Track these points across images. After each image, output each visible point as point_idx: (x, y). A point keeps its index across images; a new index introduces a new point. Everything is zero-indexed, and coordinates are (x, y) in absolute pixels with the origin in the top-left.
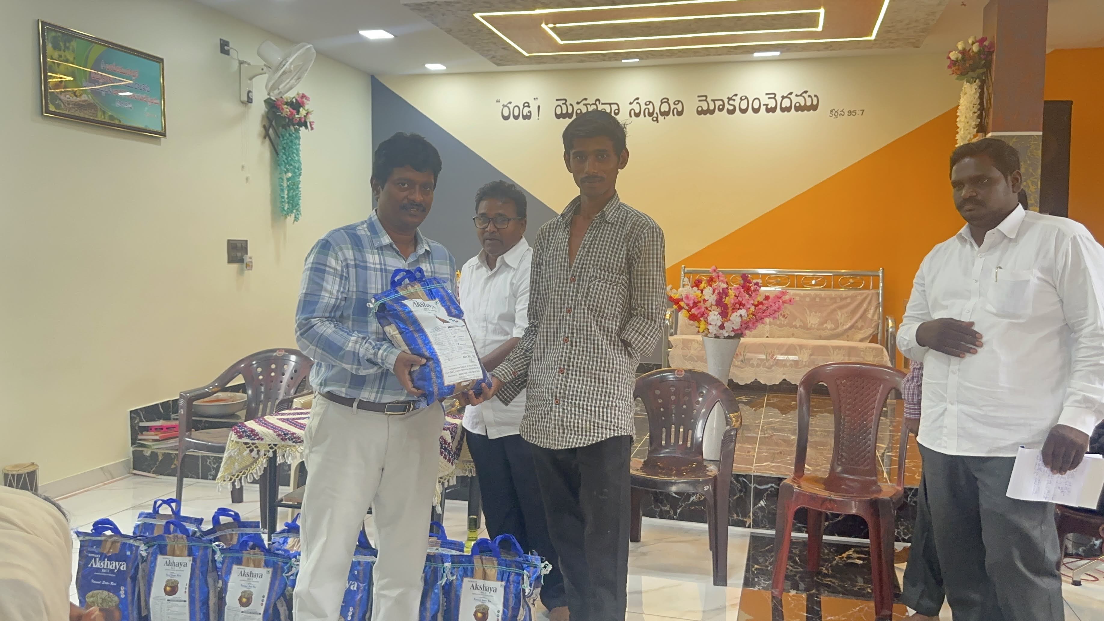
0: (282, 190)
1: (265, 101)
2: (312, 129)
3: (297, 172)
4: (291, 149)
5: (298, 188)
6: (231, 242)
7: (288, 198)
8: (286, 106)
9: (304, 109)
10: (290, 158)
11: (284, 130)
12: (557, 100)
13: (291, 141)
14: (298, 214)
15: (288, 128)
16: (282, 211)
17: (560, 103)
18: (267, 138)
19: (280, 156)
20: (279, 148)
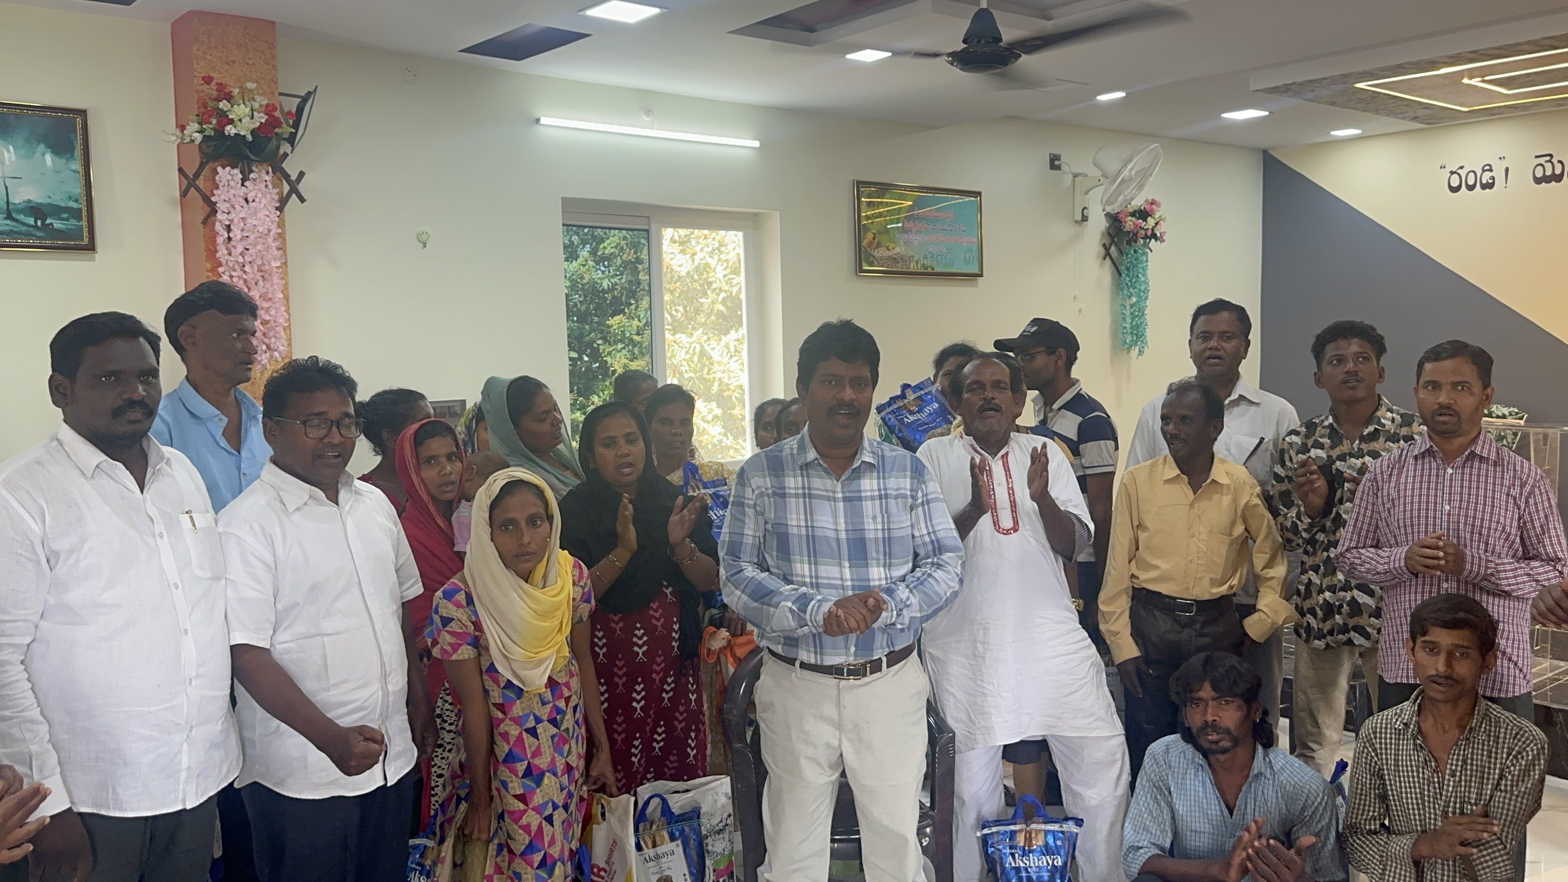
0: (1124, 319)
2: (1164, 240)
3: (1143, 295)
4: (1136, 269)
5: (1142, 315)
7: (1131, 328)
8: (1130, 217)
9: (1153, 217)
10: (1134, 280)
11: (1128, 246)
12: (1537, 157)
13: (1137, 259)
14: (1143, 347)
15: (1133, 244)
16: (1123, 345)
17: (1541, 161)
18: (1108, 258)
19: (1122, 278)
20: (1122, 268)
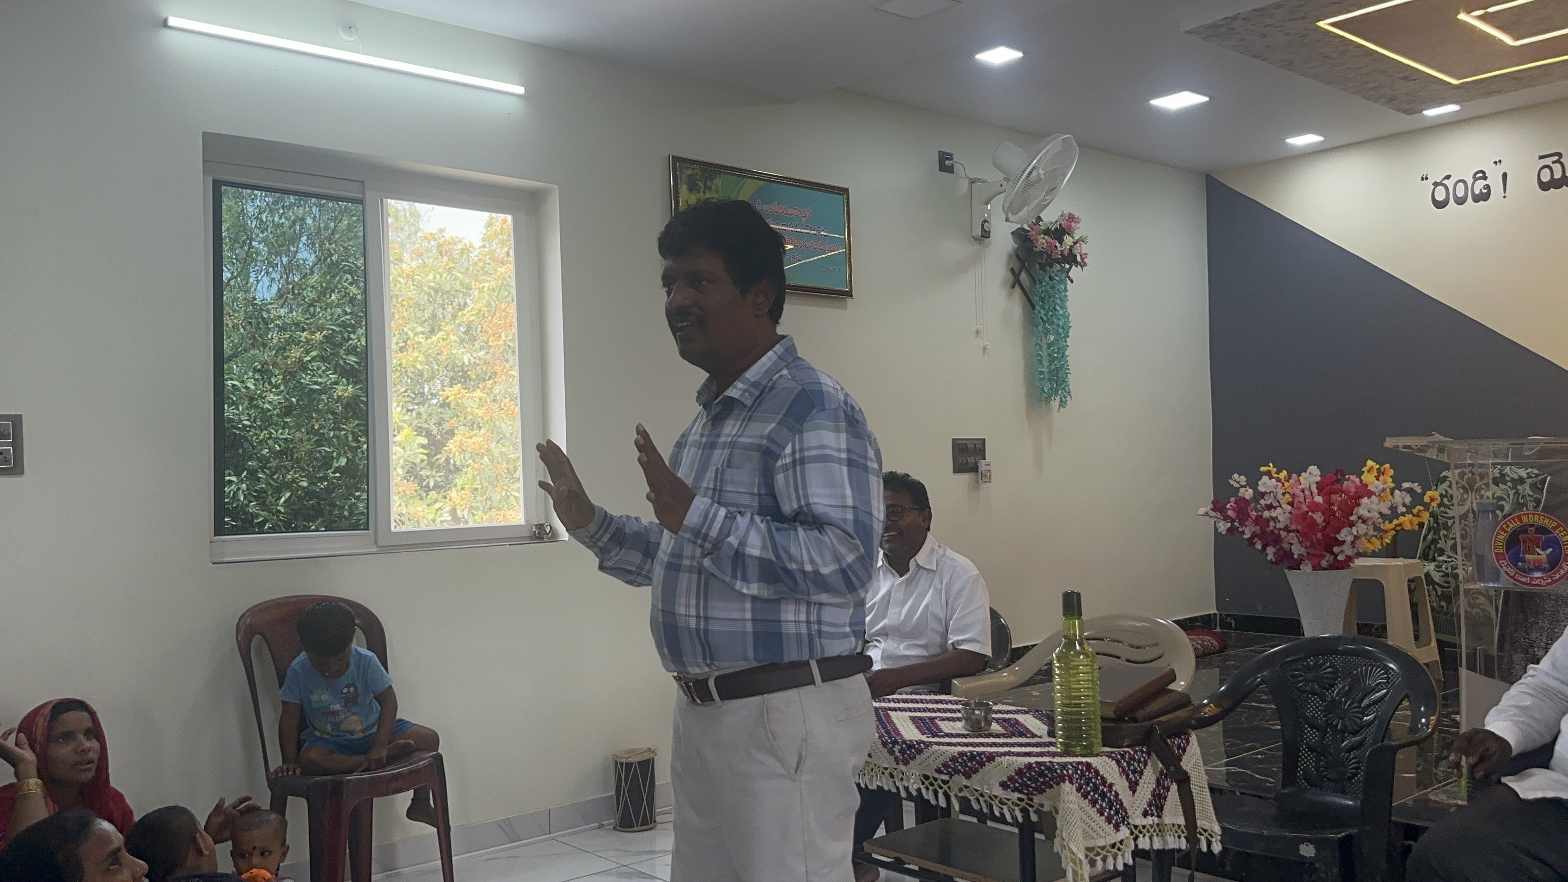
0: (1041, 362)
1: (1012, 233)
2: (1085, 265)
3: (1064, 332)
4: (1052, 299)
5: (1062, 357)
6: (959, 442)
7: (1050, 372)
8: (1042, 235)
9: (1069, 234)
10: (1051, 313)
11: (1041, 272)
12: (1541, 157)
13: (1053, 288)
14: (1065, 397)
15: (1048, 268)
16: (1041, 394)
17: (1548, 161)
18: (1017, 285)
19: (1036, 312)
20: (1035, 299)
